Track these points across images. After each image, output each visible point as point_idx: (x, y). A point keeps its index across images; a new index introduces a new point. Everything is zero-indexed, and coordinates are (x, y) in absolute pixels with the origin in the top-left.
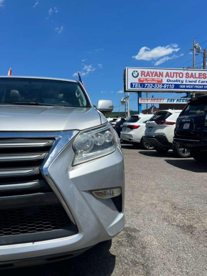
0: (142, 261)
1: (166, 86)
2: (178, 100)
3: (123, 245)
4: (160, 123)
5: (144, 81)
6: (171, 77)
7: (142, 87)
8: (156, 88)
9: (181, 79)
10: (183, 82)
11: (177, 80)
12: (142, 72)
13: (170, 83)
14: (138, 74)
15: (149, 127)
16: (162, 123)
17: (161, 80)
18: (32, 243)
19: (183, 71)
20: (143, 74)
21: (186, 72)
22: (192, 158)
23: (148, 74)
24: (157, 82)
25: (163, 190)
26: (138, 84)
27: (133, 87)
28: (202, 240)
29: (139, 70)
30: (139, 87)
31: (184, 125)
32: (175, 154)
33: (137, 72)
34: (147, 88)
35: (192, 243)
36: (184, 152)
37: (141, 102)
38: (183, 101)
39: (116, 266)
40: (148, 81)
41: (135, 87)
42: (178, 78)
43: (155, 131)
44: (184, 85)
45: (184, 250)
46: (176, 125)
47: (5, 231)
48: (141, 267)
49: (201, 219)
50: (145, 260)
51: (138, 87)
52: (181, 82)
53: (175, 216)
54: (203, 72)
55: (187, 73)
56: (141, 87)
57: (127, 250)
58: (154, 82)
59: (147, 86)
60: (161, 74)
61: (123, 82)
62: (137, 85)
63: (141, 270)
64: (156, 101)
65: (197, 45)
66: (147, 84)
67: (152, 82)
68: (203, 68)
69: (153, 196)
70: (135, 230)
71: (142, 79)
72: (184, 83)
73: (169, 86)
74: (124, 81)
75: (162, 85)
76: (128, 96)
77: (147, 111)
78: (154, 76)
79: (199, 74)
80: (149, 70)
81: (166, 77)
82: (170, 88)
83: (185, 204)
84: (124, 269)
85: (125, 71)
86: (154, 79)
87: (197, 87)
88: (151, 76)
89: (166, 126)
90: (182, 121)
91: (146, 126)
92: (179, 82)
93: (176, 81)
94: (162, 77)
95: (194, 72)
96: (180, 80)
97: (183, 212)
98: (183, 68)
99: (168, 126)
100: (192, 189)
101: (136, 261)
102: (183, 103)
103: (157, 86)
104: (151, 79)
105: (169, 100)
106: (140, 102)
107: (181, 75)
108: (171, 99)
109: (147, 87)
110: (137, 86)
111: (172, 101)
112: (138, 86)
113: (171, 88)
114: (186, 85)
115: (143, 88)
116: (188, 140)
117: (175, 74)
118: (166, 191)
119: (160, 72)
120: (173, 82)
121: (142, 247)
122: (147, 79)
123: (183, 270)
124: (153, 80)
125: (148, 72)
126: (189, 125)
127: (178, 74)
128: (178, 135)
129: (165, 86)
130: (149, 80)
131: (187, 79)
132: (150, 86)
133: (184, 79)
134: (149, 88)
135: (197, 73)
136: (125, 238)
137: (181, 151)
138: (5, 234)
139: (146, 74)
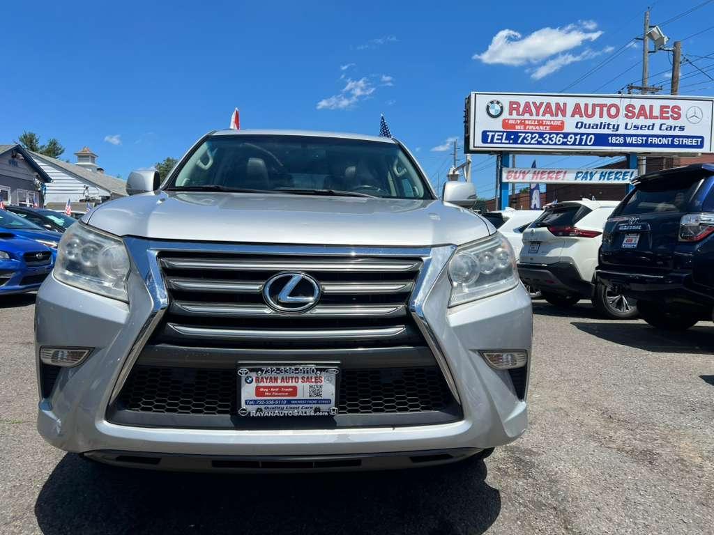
0: (552, 501)
1: (573, 140)
2: (602, 175)
3: (510, 476)
4: (561, 234)
5: (517, 127)
6: (588, 116)
7: (511, 141)
8: (548, 144)
9: (613, 122)
10: (617, 130)
11: (601, 123)
12: (511, 103)
13: (583, 130)
14: (502, 108)
15: (533, 243)
16: (567, 234)
17: (559, 123)
18: (392, 429)
19: (619, 99)
20: (514, 109)
21: (627, 102)
22: (641, 321)
23: (527, 108)
24: (551, 129)
25: (579, 385)
26: (501, 134)
27: (489, 141)
28: (673, 476)
29: (505, 100)
30: (504, 141)
31: (625, 239)
32: (598, 310)
33: (498, 103)
34: (525, 144)
35: (652, 479)
36: (619, 304)
37: (508, 178)
38: (615, 178)
39: (503, 506)
40: (527, 128)
41: (492, 142)
42: (606, 119)
43: (548, 253)
44: (620, 135)
45: (638, 490)
46: (603, 237)
47: (349, 405)
48: (552, 511)
49: (671, 440)
50: (559, 501)
51: (500, 141)
52: (613, 128)
53: (612, 434)
54: (671, 103)
55: (630, 106)
56: (508, 141)
57: (521, 483)
58: (542, 129)
59: (525, 138)
60: (562, 110)
61: (464, 128)
62: (498, 135)
63: (552, 517)
64: (546, 176)
65: (657, 32)
66: (523, 135)
67: (538, 128)
68: (670, 91)
69: (556, 394)
70: (530, 453)
71: (511, 122)
72: (622, 131)
73: (581, 140)
74: (465, 126)
75: (562, 136)
76: (469, 163)
77: (514, 201)
78: (544, 115)
79: (662, 107)
80: (531, 99)
81: (573, 116)
82: (583, 143)
83: (632, 412)
84: (519, 512)
85: (469, 102)
86: (542, 120)
87: (655, 141)
88: (534, 114)
89: (577, 241)
90: (620, 229)
91: (524, 240)
92: (608, 128)
93: (601, 126)
94: (564, 115)
95: (647, 103)
96: (609, 125)
97: (629, 426)
98: (620, 93)
99: (582, 240)
100: (647, 385)
101: (540, 502)
102: (616, 182)
103: (550, 139)
104: (535, 120)
105: (580, 174)
106: (504, 180)
107: (613, 111)
108: (584, 172)
109: (525, 141)
110: (497, 139)
111: (589, 178)
112: (501, 139)
113: (586, 144)
114: (625, 136)
115: (512, 143)
116: (631, 275)
117: (598, 109)
118: (585, 386)
119: (557, 105)
120: (593, 128)
121: (549, 481)
122: (525, 120)
123: (637, 521)
124: (540, 123)
125: (527, 104)
126: (638, 239)
127: (605, 109)
128: (607, 263)
129: (571, 138)
130: (529, 125)
131: (630, 121)
132: (532, 139)
133: (621, 120)
134: (530, 144)
135: (657, 104)
136: (511, 465)
137: (613, 302)
138: (350, 411)
139: (521, 109)
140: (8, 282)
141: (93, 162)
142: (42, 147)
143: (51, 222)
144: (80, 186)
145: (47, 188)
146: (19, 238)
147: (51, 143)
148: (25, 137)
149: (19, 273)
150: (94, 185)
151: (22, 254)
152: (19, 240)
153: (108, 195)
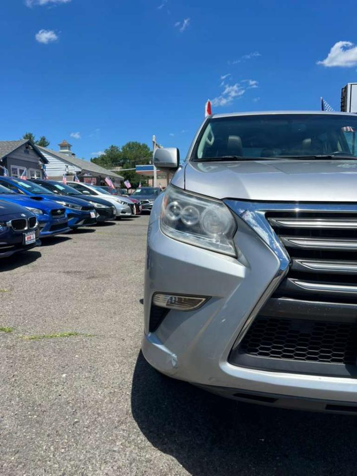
85: (345, 91)
140: (42, 229)
141: (69, 149)
142: (37, 141)
143: (56, 189)
144: (63, 165)
145: (47, 167)
146: (46, 200)
147: (42, 139)
148: (27, 136)
149: (49, 223)
150: (72, 164)
151: (50, 211)
152: (46, 201)
153: (80, 170)
